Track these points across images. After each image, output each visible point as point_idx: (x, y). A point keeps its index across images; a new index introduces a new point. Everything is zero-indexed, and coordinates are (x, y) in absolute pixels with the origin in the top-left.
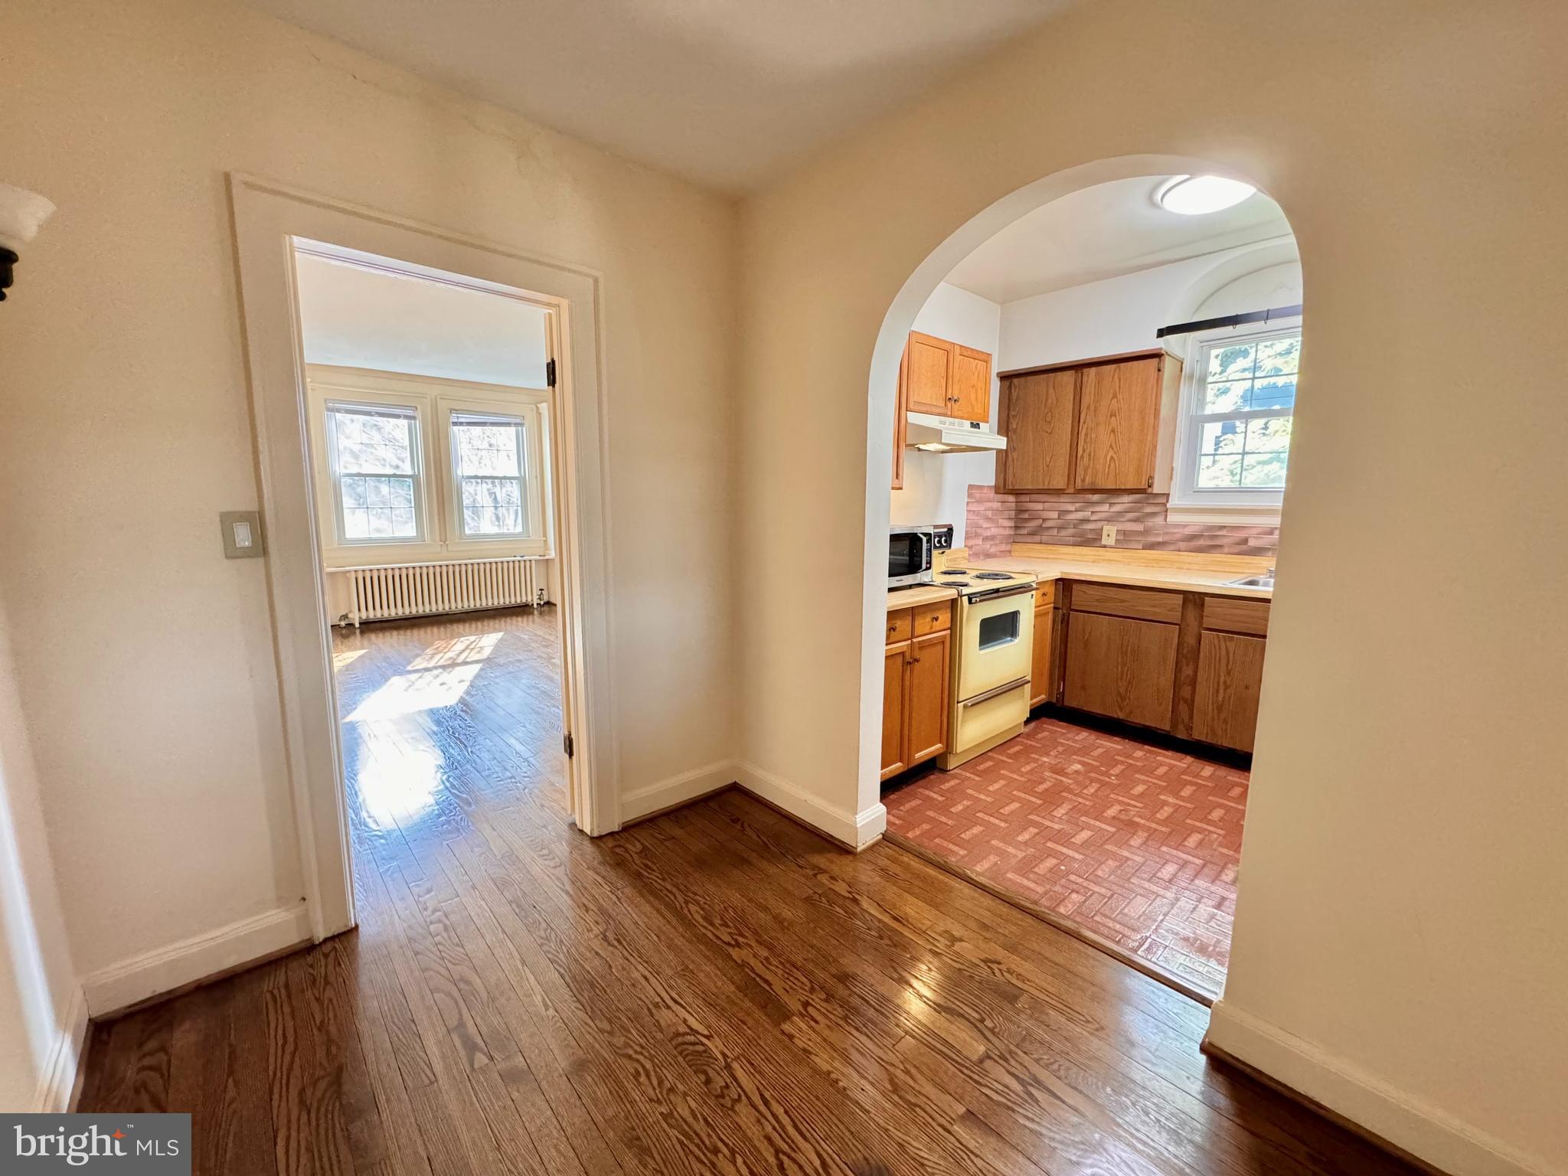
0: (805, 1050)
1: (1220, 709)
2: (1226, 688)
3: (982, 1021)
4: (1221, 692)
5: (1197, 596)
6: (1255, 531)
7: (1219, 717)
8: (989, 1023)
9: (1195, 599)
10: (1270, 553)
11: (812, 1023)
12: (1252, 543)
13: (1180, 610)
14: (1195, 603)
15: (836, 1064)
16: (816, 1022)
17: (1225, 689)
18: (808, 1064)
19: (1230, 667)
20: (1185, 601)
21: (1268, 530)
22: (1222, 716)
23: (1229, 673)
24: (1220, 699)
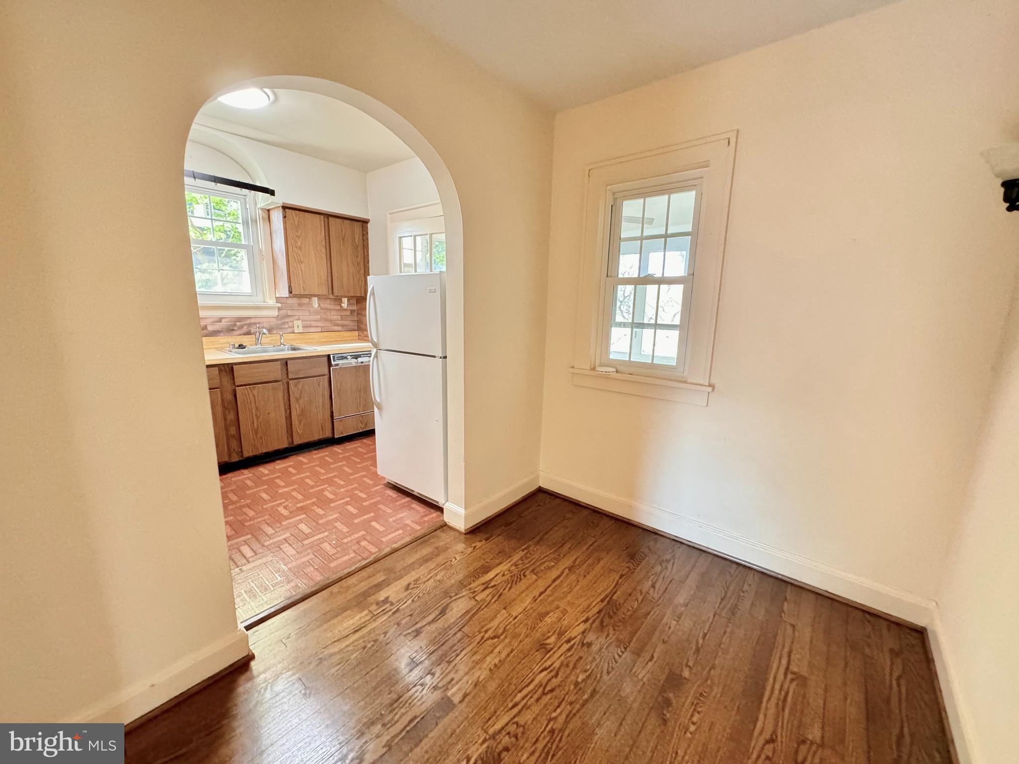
0: (476, 685)
1: (256, 433)
2: (258, 417)
3: (451, 597)
4: (255, 422)
5: (226, 366)
6: (211, 320)
7: (257, 437)
8: (452, 595)
9: (225, 369)
10: (222, 334)
11: (453, 682)
12: (210, 328)
13: (218, 378)
14: (226, 371)
15: (485, 665)
16: (452, 679)
17: (257, 420)
18: (486, 682)
19: (257, 405)
20: (220, 371)
21: (218, 319)
22: (259, 436)
23: (257, 409)
24: (256, 426)
